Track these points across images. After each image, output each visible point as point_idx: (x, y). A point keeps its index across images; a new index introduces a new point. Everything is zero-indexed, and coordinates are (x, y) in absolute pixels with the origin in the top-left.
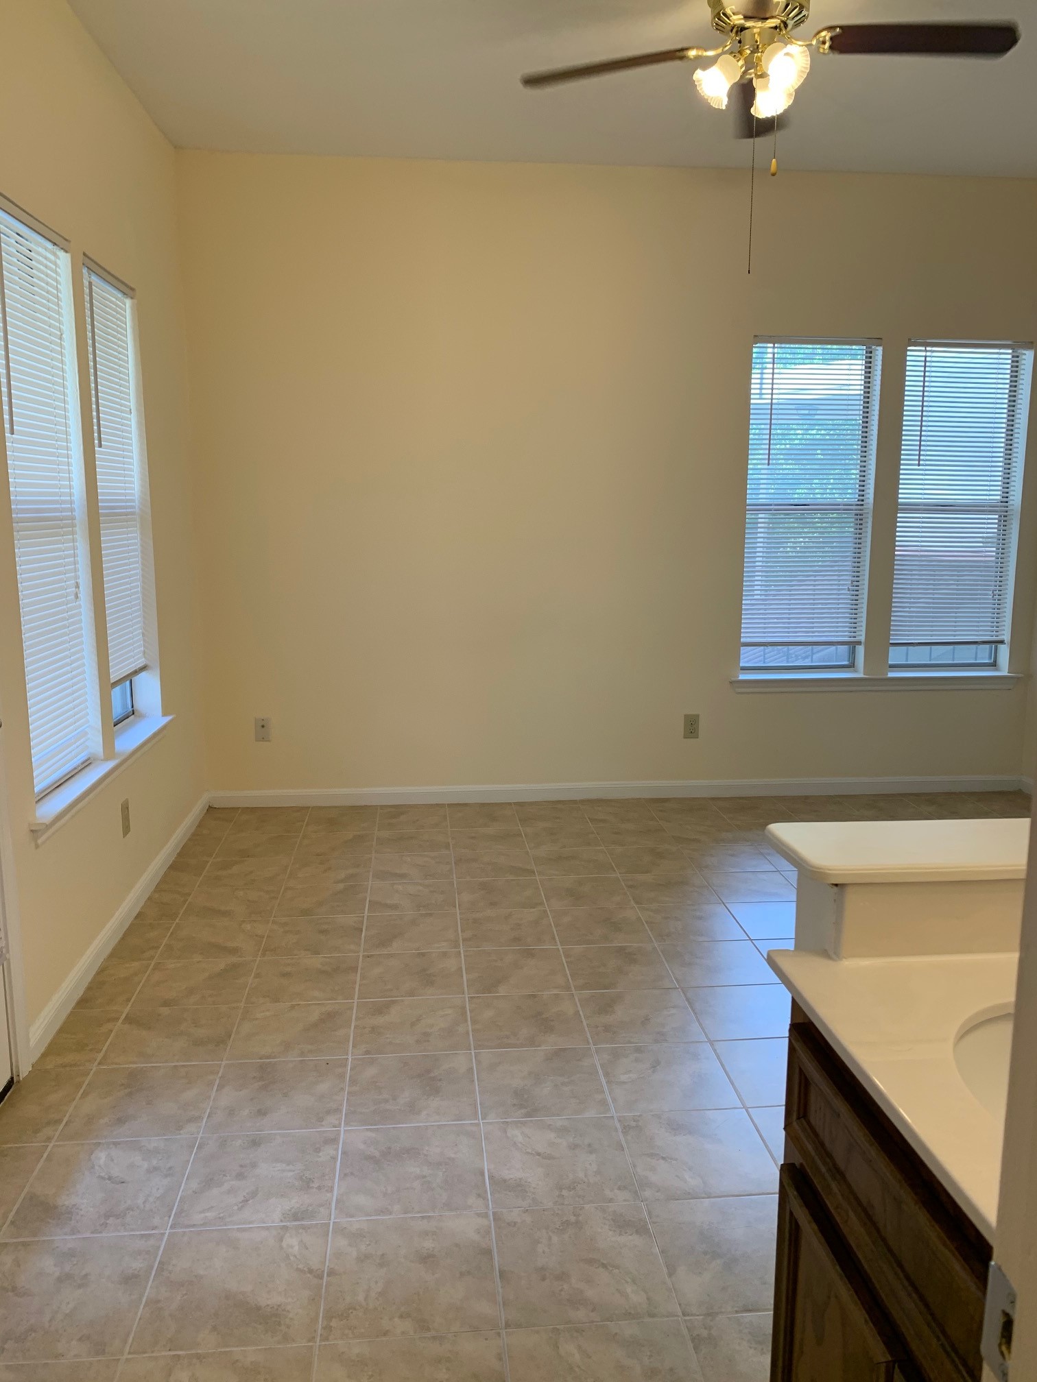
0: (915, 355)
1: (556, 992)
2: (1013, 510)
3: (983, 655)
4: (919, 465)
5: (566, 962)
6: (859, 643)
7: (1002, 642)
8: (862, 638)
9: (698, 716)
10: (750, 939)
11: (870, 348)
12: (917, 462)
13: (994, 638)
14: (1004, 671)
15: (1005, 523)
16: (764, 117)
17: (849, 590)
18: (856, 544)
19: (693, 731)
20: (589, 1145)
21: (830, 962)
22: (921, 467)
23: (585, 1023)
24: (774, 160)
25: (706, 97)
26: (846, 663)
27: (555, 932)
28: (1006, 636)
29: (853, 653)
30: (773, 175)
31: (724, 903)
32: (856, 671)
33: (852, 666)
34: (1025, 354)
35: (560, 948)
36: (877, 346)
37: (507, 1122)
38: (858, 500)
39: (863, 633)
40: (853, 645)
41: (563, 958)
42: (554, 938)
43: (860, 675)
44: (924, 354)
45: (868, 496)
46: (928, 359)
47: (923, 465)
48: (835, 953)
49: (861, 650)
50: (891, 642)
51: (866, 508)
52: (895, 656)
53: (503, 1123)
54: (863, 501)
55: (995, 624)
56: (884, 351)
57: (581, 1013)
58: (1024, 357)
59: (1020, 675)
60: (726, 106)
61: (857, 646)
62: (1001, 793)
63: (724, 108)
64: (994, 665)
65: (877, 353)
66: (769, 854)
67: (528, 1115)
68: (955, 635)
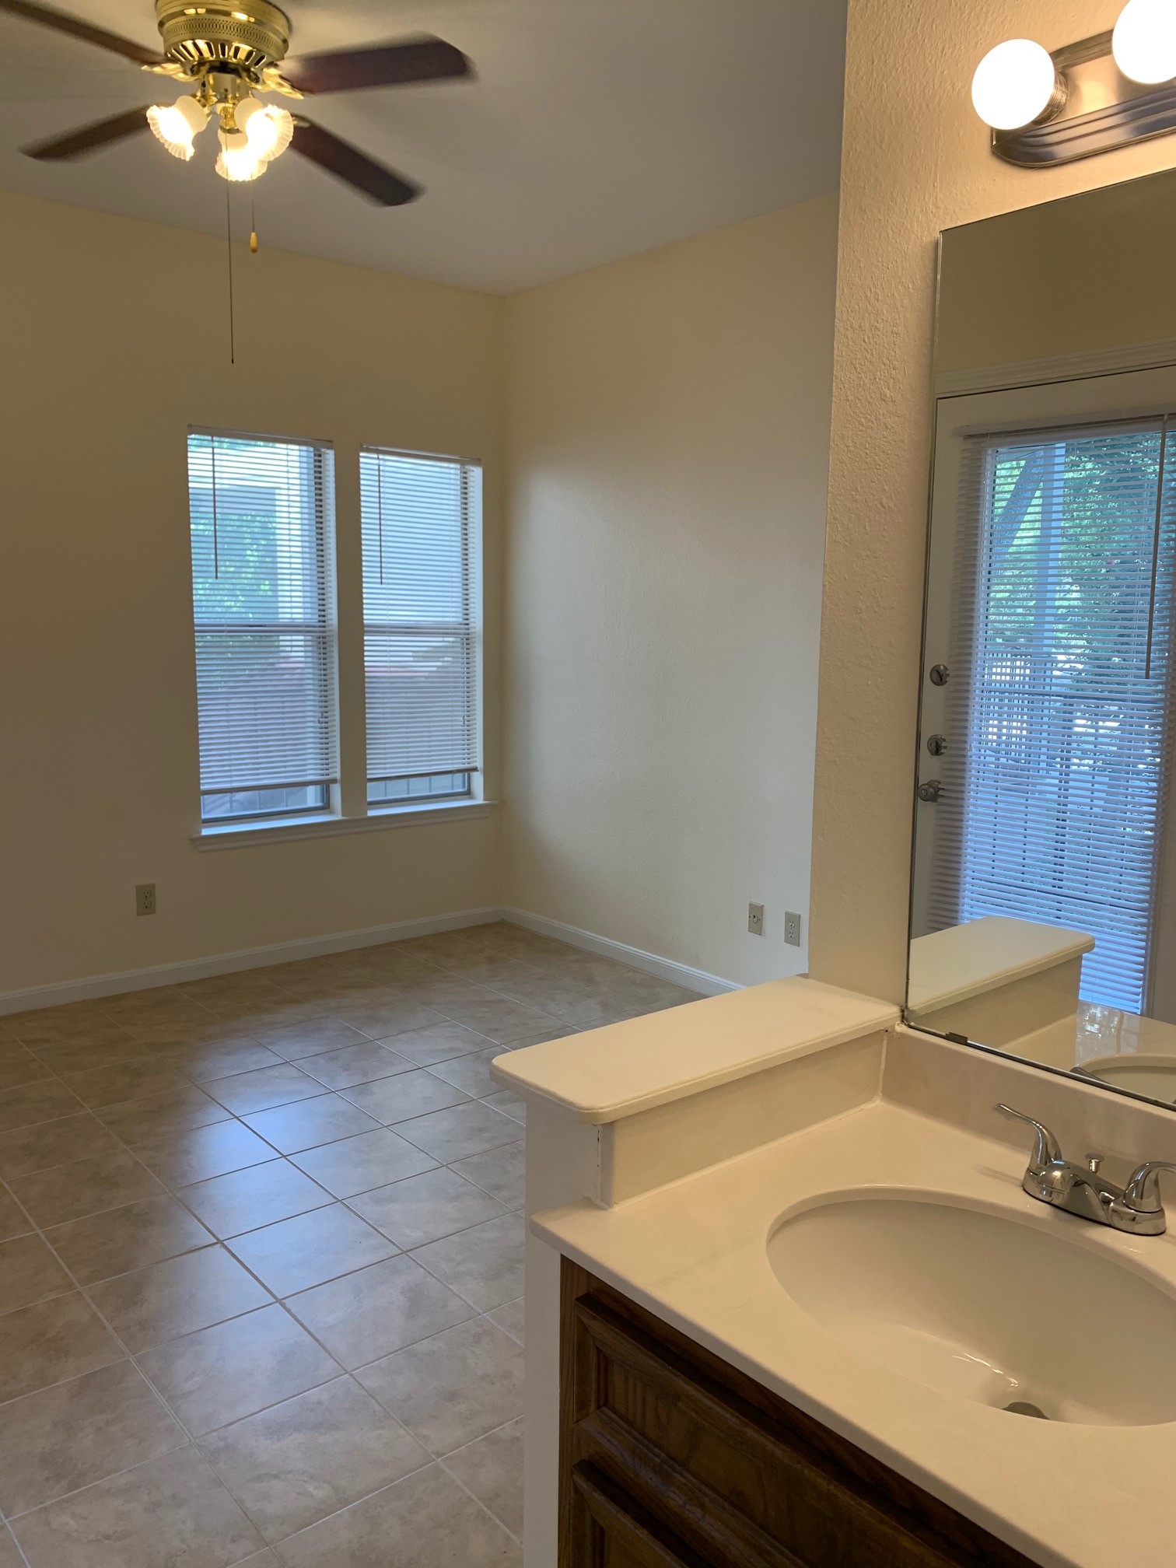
0: (368, 462)
1: (53, 1296)
2: (475, 633)
3: (457, 784)
4: (382, 583)
5: (56, 1250)
6: (334, 781)
7: (475, 769)
8: (338, 776)
9: (153, 886)
10: (285, 1157)
11: (318, 450)
12: (379, 580)
13: (466, 766)
14: (479, 799)
15: (468, 646)
16: (234, 180)
17: (319, 722)
18: (321, 670)
19: (148, 906)
20: (174, 1497)
21: (602, 1213)
22: (383, 586)
23: (110, 1328)
24: (253, 234)
25: (161, 141)
26: (319, 804)
27: (25, 1212)
28: (479, 763)
29: (326, 795)
30: (254, 251)
31: (237, 1118)
32: (332, 813)
33: (326, 807)
34: (473, 471)
35: (39, 1231)
36: (328, 449)
37: (46, 1508)
38: (319, 621)
39: (338, 770)
40: (325, 785)
41: (49, 1245)
42: (26, 1221)
43: (338, 817)
44: (376, 462)
45: (330, 617)
46: (381, 468)
47: (385, 583)
48: (602, 1201)
49: (336, 791)
50: (368, 777)
51: (329, 631)
52: (374, 792)
53: (40, 1510)
54: (324, 622)
55: (466, 751)
56: (335, 454)
57: (100, 1315)
58: (472, 474)
59: (496, 802)
60: (191, 158)
61: (331, 785)
62: (485, 926)
63: (188, 159)
64: (468, 793)
65: (328, 456)
66: (271, 1043)
67: (74, 1486)
68: (430, 766)
